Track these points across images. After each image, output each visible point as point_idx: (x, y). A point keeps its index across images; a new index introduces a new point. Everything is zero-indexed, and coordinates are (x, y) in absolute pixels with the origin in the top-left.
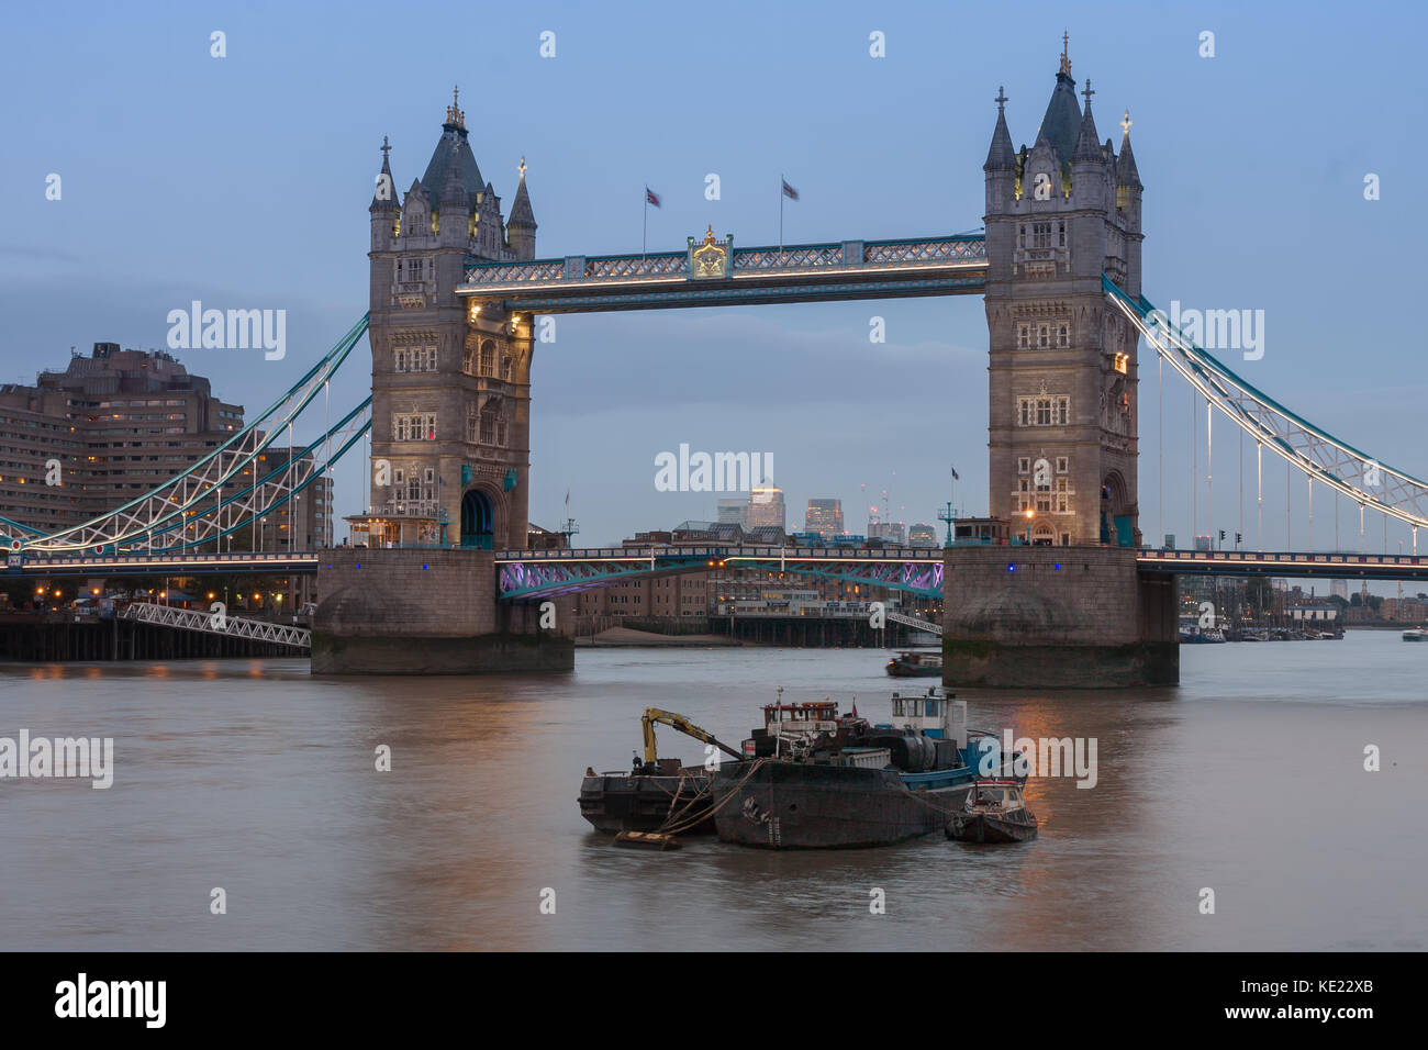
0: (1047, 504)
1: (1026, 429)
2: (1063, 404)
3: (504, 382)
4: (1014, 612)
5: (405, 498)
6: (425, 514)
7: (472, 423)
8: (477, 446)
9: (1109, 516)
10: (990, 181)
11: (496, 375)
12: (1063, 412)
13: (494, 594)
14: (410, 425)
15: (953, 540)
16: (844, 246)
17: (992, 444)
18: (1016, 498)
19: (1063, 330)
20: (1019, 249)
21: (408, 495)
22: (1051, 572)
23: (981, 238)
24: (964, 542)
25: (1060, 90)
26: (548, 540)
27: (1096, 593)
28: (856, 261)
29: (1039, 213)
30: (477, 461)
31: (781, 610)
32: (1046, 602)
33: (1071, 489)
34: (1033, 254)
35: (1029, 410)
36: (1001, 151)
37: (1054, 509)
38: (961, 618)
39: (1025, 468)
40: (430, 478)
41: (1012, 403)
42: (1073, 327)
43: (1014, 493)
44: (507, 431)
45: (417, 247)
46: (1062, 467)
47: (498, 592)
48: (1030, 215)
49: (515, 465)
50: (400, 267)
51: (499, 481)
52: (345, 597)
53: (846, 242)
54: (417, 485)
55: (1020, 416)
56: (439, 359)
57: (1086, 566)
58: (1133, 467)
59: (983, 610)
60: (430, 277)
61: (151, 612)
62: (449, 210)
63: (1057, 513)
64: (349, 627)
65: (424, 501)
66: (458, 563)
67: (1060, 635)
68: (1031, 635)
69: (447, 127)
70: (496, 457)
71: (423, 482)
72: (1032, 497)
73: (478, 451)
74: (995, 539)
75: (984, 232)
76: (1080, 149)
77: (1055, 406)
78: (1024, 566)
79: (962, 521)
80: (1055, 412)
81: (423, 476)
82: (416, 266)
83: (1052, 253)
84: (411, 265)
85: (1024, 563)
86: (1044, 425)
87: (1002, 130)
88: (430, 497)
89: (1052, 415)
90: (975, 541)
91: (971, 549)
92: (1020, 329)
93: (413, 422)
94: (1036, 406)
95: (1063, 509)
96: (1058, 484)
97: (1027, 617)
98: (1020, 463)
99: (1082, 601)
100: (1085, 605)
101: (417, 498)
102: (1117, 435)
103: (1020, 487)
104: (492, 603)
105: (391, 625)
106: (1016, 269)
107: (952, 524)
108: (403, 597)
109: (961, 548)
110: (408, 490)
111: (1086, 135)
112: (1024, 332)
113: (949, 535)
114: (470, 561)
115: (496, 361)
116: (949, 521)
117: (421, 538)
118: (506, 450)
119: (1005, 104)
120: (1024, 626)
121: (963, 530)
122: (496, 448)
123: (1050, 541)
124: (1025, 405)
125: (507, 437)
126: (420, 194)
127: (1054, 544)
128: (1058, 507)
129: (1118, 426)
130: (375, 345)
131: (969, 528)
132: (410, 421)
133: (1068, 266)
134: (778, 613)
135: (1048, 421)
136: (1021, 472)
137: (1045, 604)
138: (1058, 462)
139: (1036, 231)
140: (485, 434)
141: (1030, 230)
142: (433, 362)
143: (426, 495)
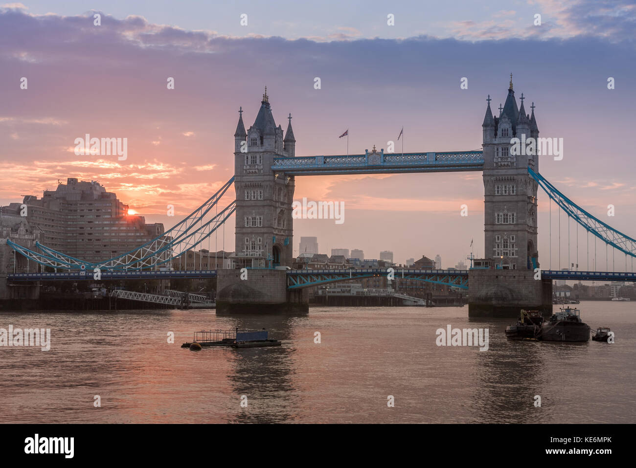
0: (507, 253)
1: (499, 225)
2: (513, 215)
3: (285, 203)
4: (499, 294)
5: (250, 249)
6: (258, 256)
7: (275, 219)
8: (277, 229)
9: (530, 257)
10: (485, 131)
11: (282, 200)
12: (513, 218)
13: (285, 287)
14: (251, 220)
15: (473, 267)
16: (428, 154)
17: (486, 231)
18: (495, 251)
19: (513, 187)
20: (496, 156)
21: (251, 249)
22: (512, 279)
23: (481, 152)
24: (478, 267)
25: (510, 95)
26: (299, 265)
27: (528, 287)
28: (432, 160)
29: (504, 144)
30: (277, 235)
31: (347, 293)
32: (510, 290)
33: (516, 248)
34: (502, 158)
35: (500, 218)
36: (489, 120)
37: (510, 255)
38: (478, 296)
39: (498, 240)
40: (260, 241)
41: (494, 215)
42: (517, 187)
43: (494, 249)
44: (285, 222)
45: (254, 151)
46: (513, 239)
47: (287, 286)
48: (501, 144)
49: (288, 236)
50: (247, 158)
51: (282, 242)
52: (232, 288)
53: (428, 153)
54: (255, 244)
55: (497, 220)
56: (264, 195)
57: (525, 277)
58: (536, 238)
59: (487, 293)
60: (260, 163)
61: (122, 294)
62: (268, 137)
63: (511, 256)
64: (236, 299)
65: (257, 251)
66: (274, 275)
67: (516, 302)
68: (506, 303)
69: (263, 103)
70: (282, 233)
71: (257, 242)
72: (501, 250)
73: (277, 230)
74: (490, 267)
75: (482, 150)
76: (519, 119)
77: (510, 216)
78: (502, 277)
79: (476, 260)
80: (510, 219)
81: (257, 240)
82: (254, 158)
83: (509, 159)
84: (252, 157)
85: (502, 275)
86: (506, 223)
87: (489, 111)
88: (260, 249)
89: (509, 220)
90: (482, 267)
91: (482, 270)
92: (496, 187)
93: (253, 219)
94: (503, 216)
95: (513, 255)
96: (511, 245)
97: (504, 296)
98: (497, 238)
99: (523, 290)
100: (524, 291)
101: (255, 249)
102: (531, 227)
103: (497, 247)
104: (285, 290)
105: (251, 299)
106: (495, 164)
107: (473, 261)
108: (255, 288)
109: (477, 270)
110: (251, 246)
111: (522, 114)
112: (498, 188)
113: (471, 265)
114: (278, 274)
115: (282, 195)
116: (471, 260)
117: (260, 265)
118: (285, 230)
119: (490, 101)
120: (503, 299)
121: (477, 263)
122: (282, 229)
123: (508, 267)
124: (498, 215)
125: (285, 224)
126: (255, 130)
127: (510, 268)
128: (511, 254)
129: (531, 223)
130: (237, 188)
131: (480, 262)
132: (251, 219)
133: (515, 164)
134: (346, 294)
135: (507, 222)
136: (497, 241)
137: (510, 291)
138: (511, 237)
139: (503, 150)
140: (279, 224)
141: (500, 150)
142: (261, 196)
143: (258, 249)
